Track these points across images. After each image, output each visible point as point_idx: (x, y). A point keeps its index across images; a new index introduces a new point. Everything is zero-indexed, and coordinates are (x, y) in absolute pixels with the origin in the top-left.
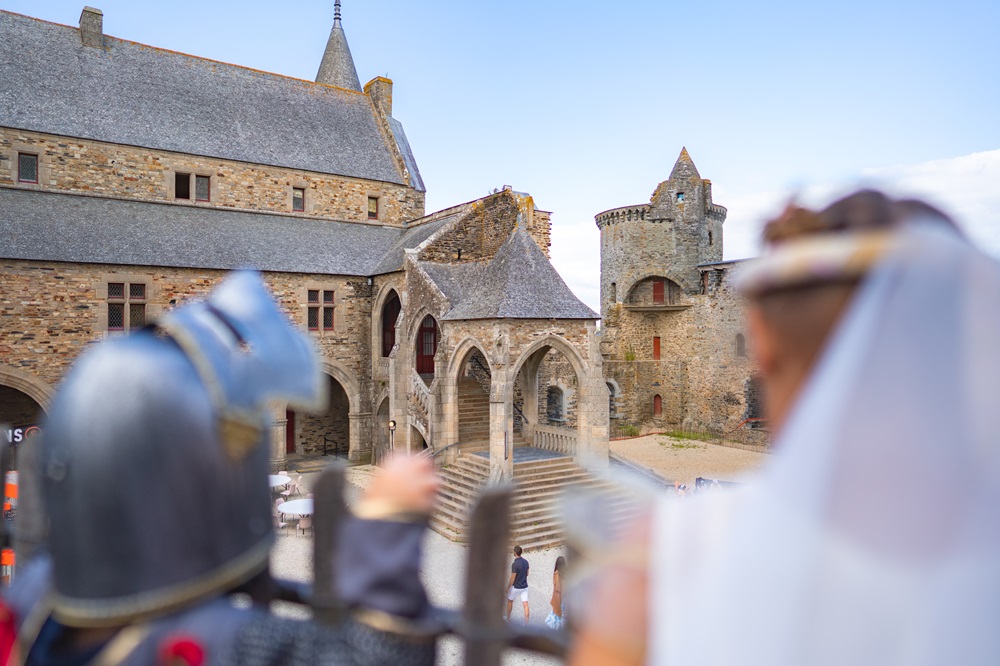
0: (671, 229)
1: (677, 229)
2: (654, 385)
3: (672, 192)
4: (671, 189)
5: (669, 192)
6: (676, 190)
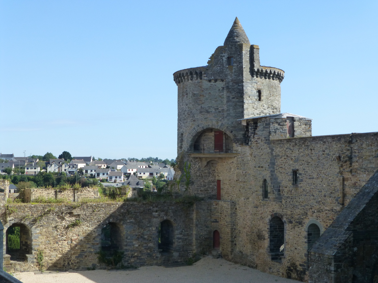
0: (223, 88)
1: (228, 88)
2: (214, 222)
3: (224, 56)
4: (223, 54)
5: (221, 56)
6: (227, 54)
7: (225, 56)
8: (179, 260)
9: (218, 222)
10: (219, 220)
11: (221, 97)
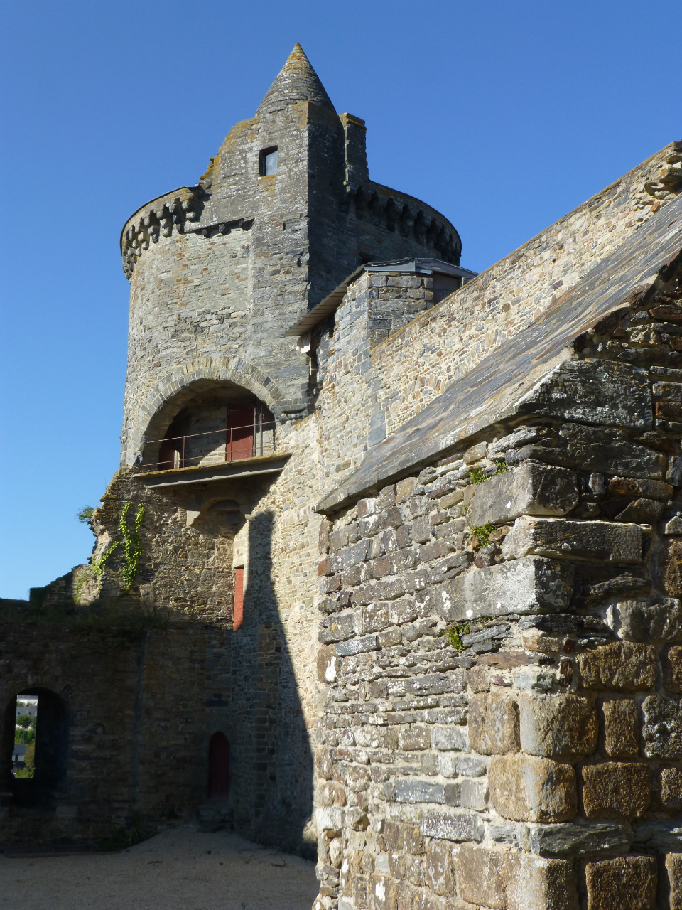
1: (259, 243)
2: (210, 703)
3: (250, 149)
4: (247, 143)
5: (244, 151)
6: (259, 143)
7: (255, 149)
8: (77, 836)
9: (226, 704)
10: (229, 696)
11: (238, 277)
